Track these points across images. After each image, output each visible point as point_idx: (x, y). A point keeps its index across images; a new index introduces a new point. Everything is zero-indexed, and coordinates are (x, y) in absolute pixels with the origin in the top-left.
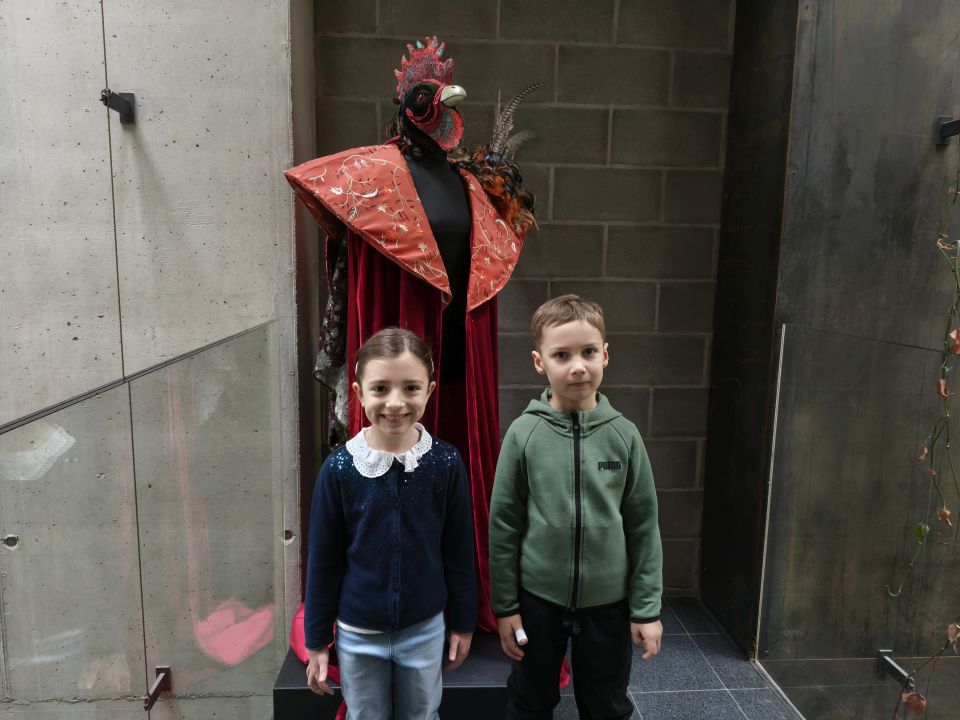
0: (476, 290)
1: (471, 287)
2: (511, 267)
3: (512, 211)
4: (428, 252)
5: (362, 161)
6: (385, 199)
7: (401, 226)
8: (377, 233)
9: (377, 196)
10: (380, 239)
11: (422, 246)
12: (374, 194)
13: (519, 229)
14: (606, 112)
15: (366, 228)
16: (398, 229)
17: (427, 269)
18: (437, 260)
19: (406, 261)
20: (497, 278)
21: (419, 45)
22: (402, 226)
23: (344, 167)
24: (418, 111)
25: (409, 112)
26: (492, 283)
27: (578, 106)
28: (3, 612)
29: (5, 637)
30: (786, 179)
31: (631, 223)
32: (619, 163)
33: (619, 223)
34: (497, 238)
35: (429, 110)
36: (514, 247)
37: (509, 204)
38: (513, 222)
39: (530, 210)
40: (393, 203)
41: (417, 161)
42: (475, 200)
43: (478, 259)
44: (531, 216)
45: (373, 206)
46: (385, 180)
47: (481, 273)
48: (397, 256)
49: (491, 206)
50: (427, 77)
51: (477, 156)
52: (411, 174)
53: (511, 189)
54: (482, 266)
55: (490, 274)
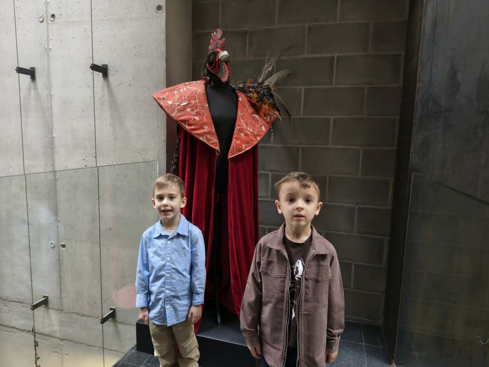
0: (233, 148)
1: (231, 147)
2: (259, 138)
3: (263, 110)
4: (208, 130)
5: (185, 89)
6: (190, 106)
7: (196, 118)
8: (184, 121)
10: (185, 124)
11: (206, 128)
12: (186, 103)
13: (268, 120)
14: (333, 58)
15: (180, 119)
16: (194, 119)
17: (207, 138)
18: (213, 134)
19: (197, 134)
20: (248, 143)
21: (215, 33)
23: (176, 92)
24: (211, 64)
25: (208, 65)
26: (244, 145)
27: (317, 55)
28: (60, 274)
29: (60, 284)
30: (417, 89)
31: (346, 117)
32: (340, 84)
33: (339, 116)
34: (251, 124)
35: (214, 63)
36: (263, 128)
37: (261, 107)
38: (265, 116)
39: (278, 110)
40: (194, 107)
41: (212, 87)
42: (240, 105)
43: (237, 134)
44: (277, 113)
45: (185, 109)
46: (192, 97)
47: (237, 140)
48: (193, 132)
49: (251, 108)
50: (217, 48)
51: (248, 84)
52: (207, 93)
53: (261, 99)
54: (239, 137)
55: (243, 141)
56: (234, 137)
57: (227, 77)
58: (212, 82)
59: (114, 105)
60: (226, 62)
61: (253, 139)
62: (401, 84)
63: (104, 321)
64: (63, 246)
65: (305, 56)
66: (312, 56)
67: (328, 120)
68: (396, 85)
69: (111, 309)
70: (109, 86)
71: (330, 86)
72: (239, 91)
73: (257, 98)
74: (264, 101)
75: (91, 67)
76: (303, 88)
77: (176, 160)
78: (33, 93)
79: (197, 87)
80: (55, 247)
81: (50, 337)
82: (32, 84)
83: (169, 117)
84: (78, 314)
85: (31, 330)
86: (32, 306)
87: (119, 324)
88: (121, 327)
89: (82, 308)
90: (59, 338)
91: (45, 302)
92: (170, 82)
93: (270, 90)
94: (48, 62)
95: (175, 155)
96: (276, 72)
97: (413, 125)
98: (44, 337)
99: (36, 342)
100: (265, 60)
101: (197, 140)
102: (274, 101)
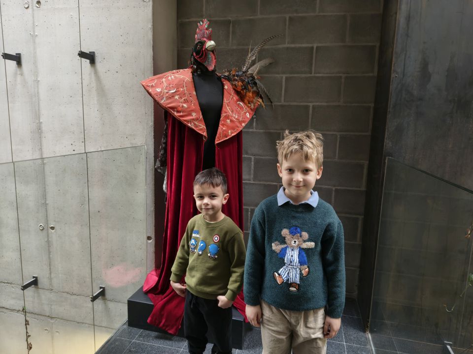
0: (220, 134)
1: (218, 133)
2: (243, 125)
3: (247, 98)
4: (196, 117)
5: (173, 77)
6: (178, 93)
8: (173, 108)
9: (175, 92)
10: (174, 111)
11: (194, 114)
12: (174, 91)
13: (252, 107)
14: (312, 48)
15: (168, 106)
16: (183, 106)
17: (195, 124)
18: (201, 120)
19: (185, 121)
20: (233, 128)
21: (201, 23)
22: (185, 105)
23: (164, 80)
24: (198, 53)
25: (195, 54)
26: (230, 131)
27: (298, 45)
28: (49, 255)
29: (50, 265)
30: (391, 79)
31: (325, 104)
32: (319, 73)
33: (317, 104)
34: (236, 111)
35: (201, 52)
36: (248, 115)
37: (246, 95)
38: (249, 104)
39: (261, 98)
40: (182, 95)
41: (199, 76)
42: (225, 93)
43: (223, 120)
44: (260, 100)
45: (173, 96)
46: (180, 85)
47: (224, 127)
48: (181, 119)
49: (236, 96)
50: (203, 37)
51: (233, 73)
52: (194, 81)
53: (245, 88)
54: (225, 123)
55: (229, 128)
56: (220, 123)
57: (213, 66)
58: (199, 70)
59: (101, 91)
60: (213, 51)
61: (239, 125)
62: (376, 74)
63: (94, 299)
64: (53, 228)
65: (286, 45)
66: (293, 46)
67: (307, 107)
68: (371, 74)
69: (101, 288)
70: (96, 72)
71: (309, 75)
72: (225, 79)
73: (242, 86)
74: (249, 89)
75: (79, 54)
76: (284, 76)
77: (164, 145)
78: (19, 78)
79: (185, 75)
80: (44, 229)
81: (40, 316)
82: (18, 70)
83: (156, 104)
84: (68, 293)
85: (21, 309)
86: (22, 287)
87: (108, 302)
88: (111, 305)
89: (72, 287)
90: (49, 316)
91: (35, 282)
92: (157, 70)
93: (253, 78)
94: (35, 49)
95: (163, 140)
96: (259, 61)
97: (388, 113)
98: (33, 316)
99: (26, 321)
100: (249, 49)
101: (185, 126)
102: (258, 89)
